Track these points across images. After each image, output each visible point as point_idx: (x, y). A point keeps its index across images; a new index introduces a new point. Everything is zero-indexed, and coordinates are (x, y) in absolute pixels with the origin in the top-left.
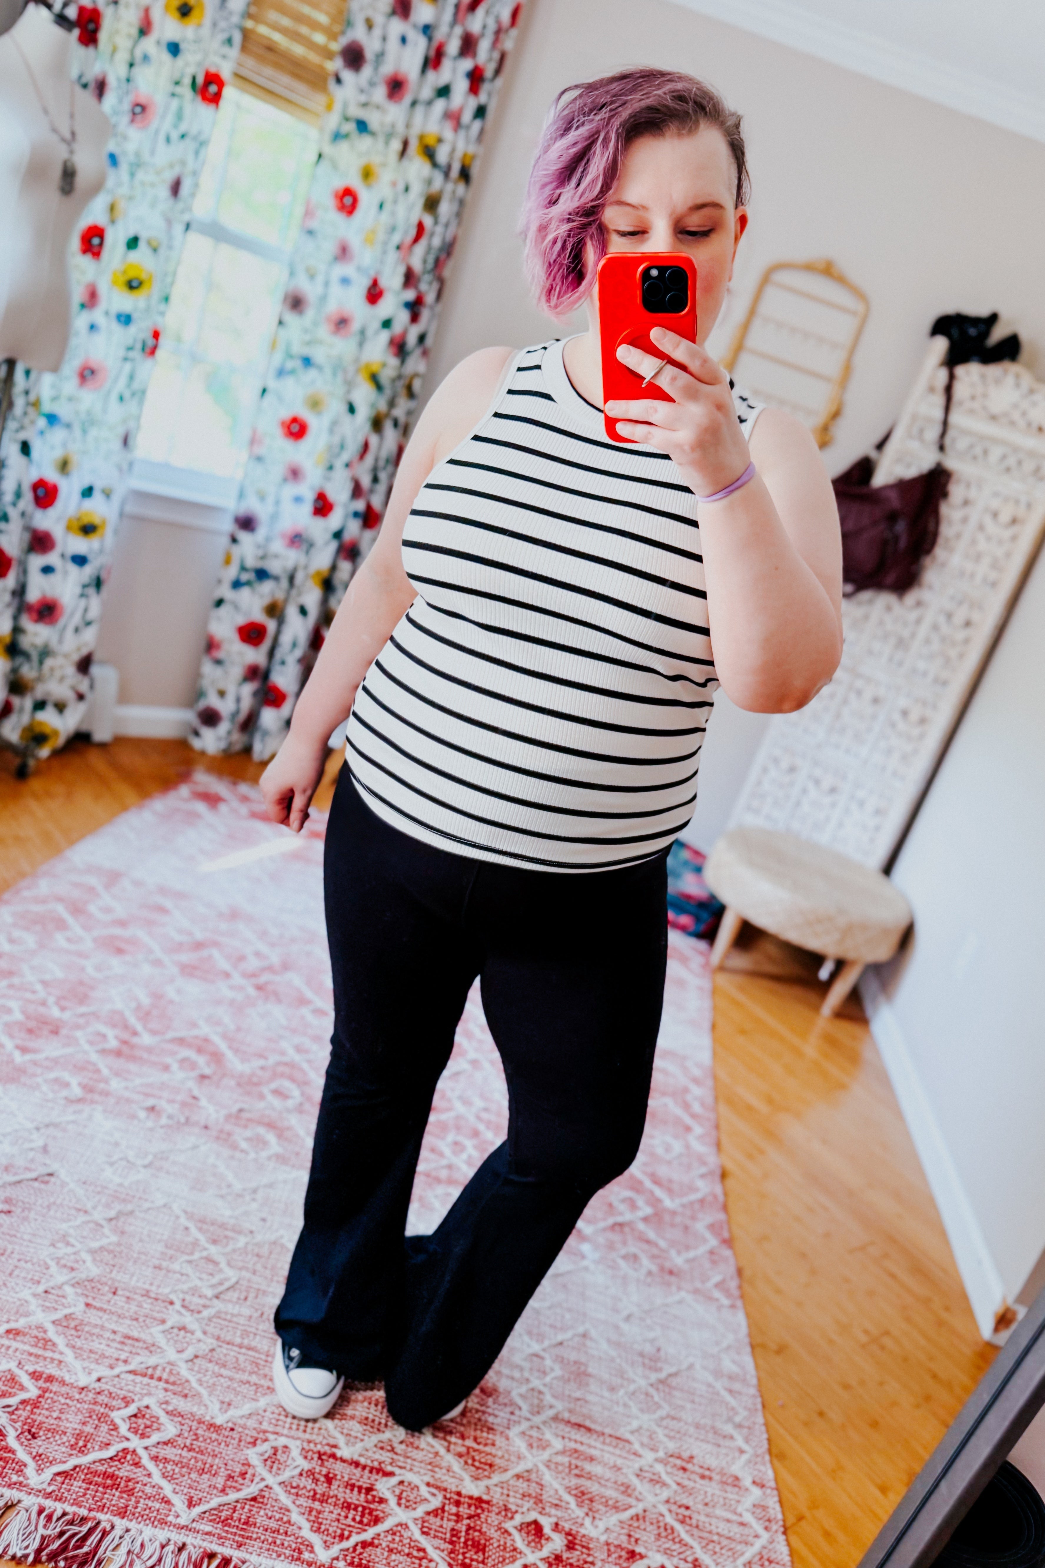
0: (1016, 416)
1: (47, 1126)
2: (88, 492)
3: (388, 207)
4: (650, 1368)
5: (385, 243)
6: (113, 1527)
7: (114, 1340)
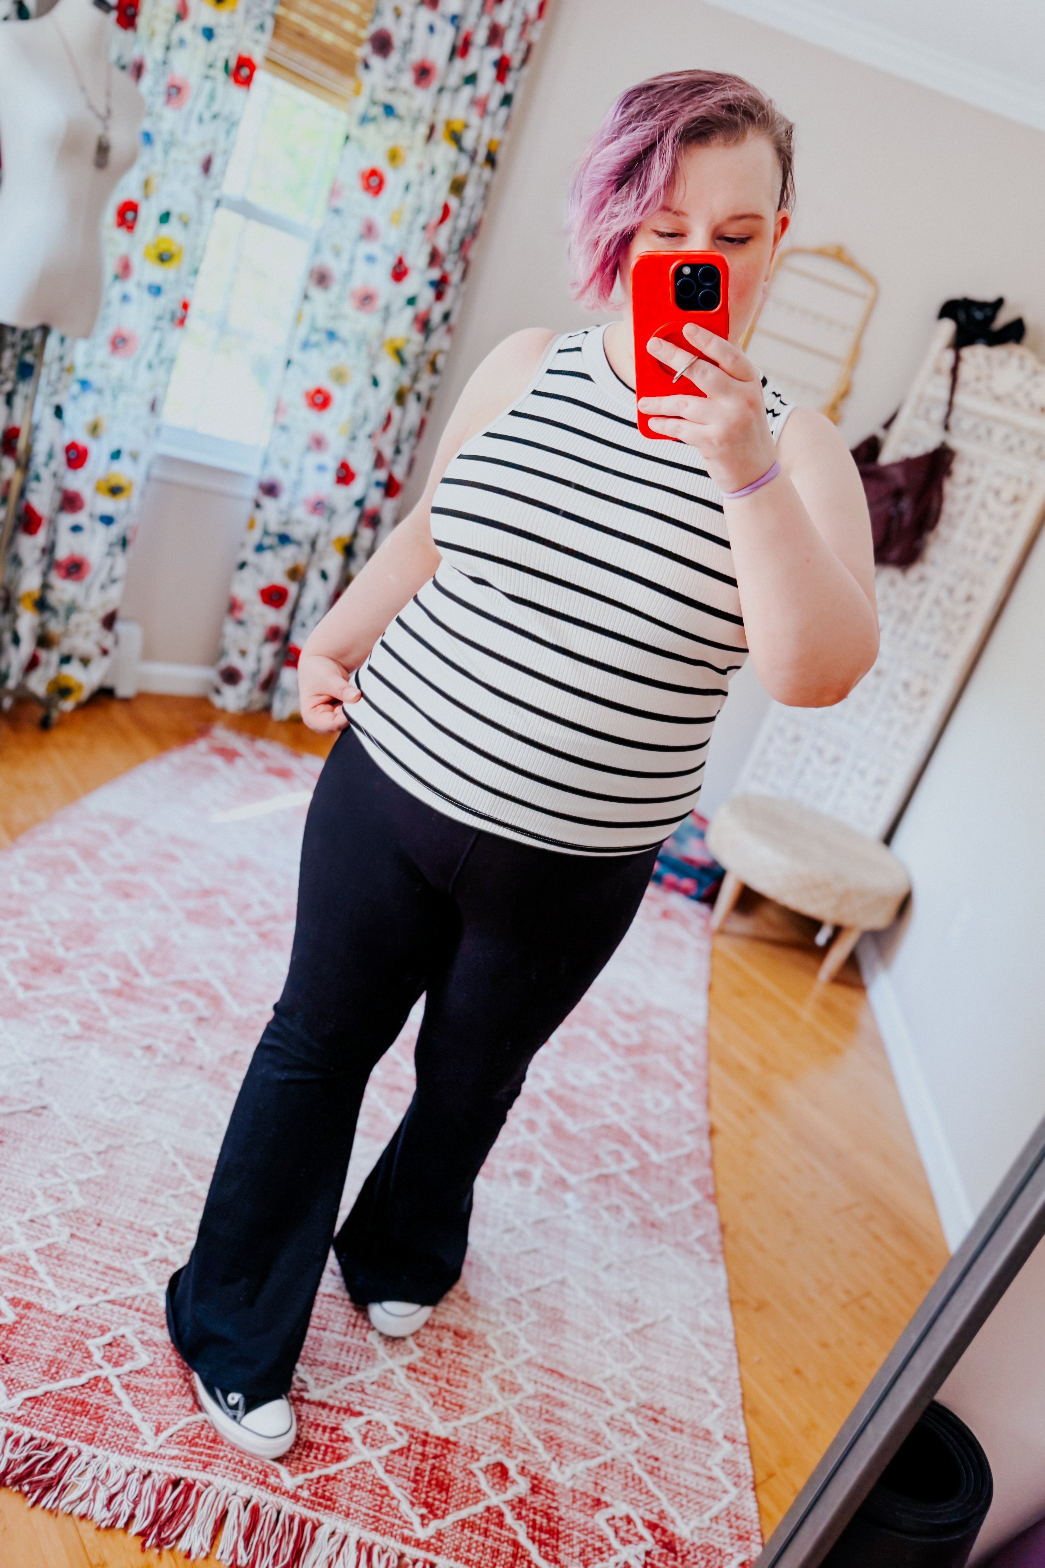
0: (1020, 397)
1: (44, 1061)
2: (116, 455)
3: (414, 189)
4: (627, 1318)
5: (411, 224)
6: (79, 1453)
7: (95, 1270)
